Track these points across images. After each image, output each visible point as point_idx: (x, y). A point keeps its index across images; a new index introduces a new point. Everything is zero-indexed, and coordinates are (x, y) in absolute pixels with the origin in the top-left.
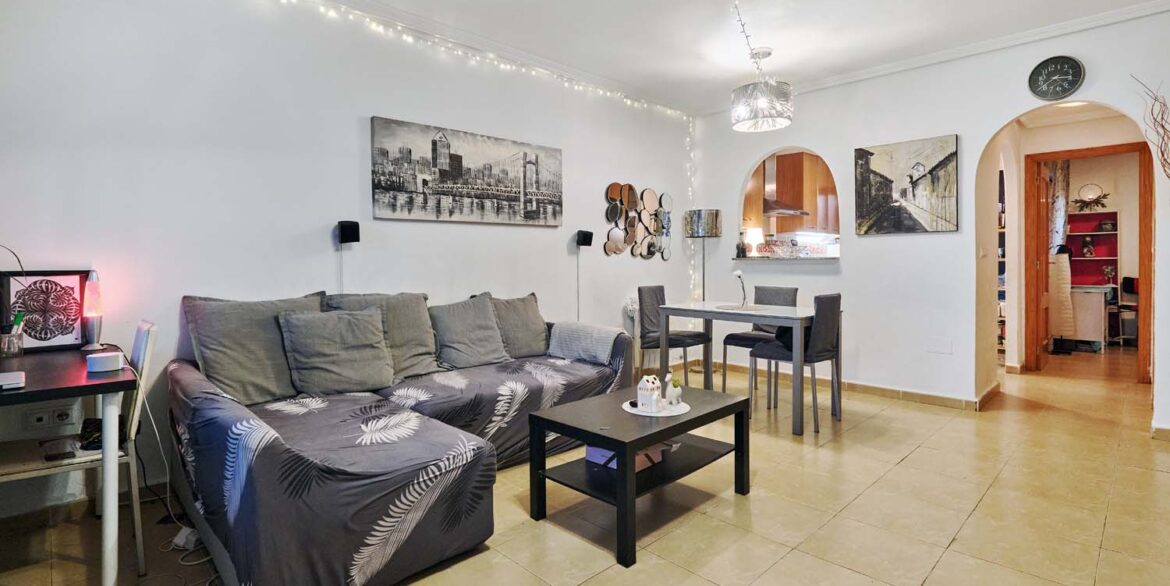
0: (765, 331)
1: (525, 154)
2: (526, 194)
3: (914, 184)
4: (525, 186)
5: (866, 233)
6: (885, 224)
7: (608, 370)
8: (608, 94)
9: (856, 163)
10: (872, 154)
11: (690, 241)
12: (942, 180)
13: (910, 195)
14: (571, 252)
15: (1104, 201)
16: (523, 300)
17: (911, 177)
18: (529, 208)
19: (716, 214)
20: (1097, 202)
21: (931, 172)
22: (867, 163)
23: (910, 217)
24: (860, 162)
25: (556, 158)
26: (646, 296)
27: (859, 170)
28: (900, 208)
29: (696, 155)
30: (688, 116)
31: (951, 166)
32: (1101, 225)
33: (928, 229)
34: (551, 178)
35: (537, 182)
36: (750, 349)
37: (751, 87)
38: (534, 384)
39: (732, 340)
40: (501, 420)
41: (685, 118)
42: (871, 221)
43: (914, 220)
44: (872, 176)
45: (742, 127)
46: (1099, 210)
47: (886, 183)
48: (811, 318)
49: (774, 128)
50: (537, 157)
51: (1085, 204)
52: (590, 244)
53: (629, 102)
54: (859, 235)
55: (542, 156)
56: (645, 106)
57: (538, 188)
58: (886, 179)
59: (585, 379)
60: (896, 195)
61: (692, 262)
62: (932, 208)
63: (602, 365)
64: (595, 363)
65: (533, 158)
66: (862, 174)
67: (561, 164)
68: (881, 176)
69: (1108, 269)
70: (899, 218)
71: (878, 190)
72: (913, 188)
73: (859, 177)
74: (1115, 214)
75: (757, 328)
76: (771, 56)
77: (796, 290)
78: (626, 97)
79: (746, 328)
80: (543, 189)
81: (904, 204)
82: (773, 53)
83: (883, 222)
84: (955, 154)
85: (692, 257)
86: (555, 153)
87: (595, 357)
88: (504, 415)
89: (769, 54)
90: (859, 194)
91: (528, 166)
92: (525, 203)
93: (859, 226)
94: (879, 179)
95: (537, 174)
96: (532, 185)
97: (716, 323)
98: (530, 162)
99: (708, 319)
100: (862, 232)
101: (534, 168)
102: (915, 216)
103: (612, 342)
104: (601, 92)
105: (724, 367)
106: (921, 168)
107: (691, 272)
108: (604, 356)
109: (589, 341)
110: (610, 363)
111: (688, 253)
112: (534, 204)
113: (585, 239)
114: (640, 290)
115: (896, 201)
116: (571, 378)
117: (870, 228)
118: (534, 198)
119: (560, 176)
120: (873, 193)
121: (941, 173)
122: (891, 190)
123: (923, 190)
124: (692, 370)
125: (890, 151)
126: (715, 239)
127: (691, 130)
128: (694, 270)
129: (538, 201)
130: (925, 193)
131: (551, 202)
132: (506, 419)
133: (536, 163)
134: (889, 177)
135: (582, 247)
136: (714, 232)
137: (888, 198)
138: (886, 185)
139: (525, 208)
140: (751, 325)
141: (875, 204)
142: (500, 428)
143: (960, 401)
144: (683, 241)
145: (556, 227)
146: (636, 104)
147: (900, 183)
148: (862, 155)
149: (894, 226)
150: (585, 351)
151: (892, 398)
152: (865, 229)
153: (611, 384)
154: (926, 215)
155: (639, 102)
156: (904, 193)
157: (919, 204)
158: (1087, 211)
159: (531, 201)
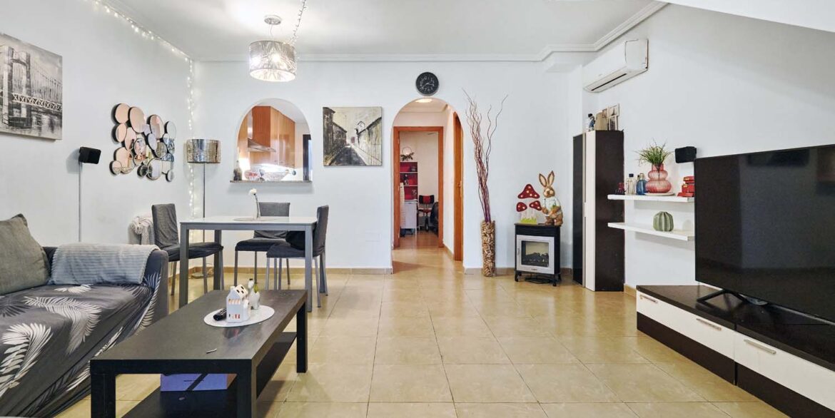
0: (264, 237)
1: (12, 50)
2: (11, 98)
3: (359, 134)
4: (10, 88)
5: (330, 164)
6: (341, 159)
7: (143, 289)
8: (116, 15)
9: (324, 117)
10: (334, 112)
11: (189, 166)
12: (374, 134)
13: (356, 142)
14: (70, 169)
15: (412, 156)
16: (7, 223)
17: (357, 130)
18: (16, 114)
19: (216, 145)
20: (409, 156)
21: (368, 128)
22: (331, 118)
23: (357, 156)
24: (326, 116)
25: (55, 65)
26: (159, 213)
27: (326, 122)
28: (350, 150)
29: (196, 93)
30: (189, 59)
31: (379, 125)
32: (411, 168)
33: (366, 163)
34: (45, 84)
35: (28, 86)
36: (266, 253)
37: (269, 43)
38: (57, 322)
39: (242, 246)
40: (12, 379)
41: (186, 59)
42: (334, 157)
43: (359, 158)
44: (334, 127)
45: (258, 75)
46: (410, 161)
47: (343, 132)
48: (315, 224)
49: (279, 81)
50: (28, 57)
51: (405, 157)
52: (96, 162)
53: (137, 30)
54: (325, 166)
55: (35, 58)
56: (152, 38)
57: (30, 93)
58: (342, 129)
59: (122, 303)
60: (348, 141)
61: (191, 184)
62: (369, 151)
63: (136, 284)
64: (126, 284)
65: (23, 58)
66: (327, 125)
67: (60, 71)
68: (340, 127)
69: (414, 191)
70: (350, 155)
71: (338, 136)
72: (359, 137)
73: (326, 127)
74: (416, 163)
75: (257, 234)
76: (281, 25)
77: (289, 204)
78: (134, 24)
79: (248, 235)
80: (36, 96)
81: (353, 147)
82: (282, 22)
83: (341, 157)
84: (381, 118)
85: (191, 179)
86: (56, 59)
87: (124, 278)
88: (15, 372)
89: (279, 22)
90: (326, 138)
91: (15, 65)
92: (11, 107)
93: (326, 159)
94: (338, 129)
95: (29, 77)
96: (20, 88)
97: (224, 233)
98: (18, 61)
99: (218, 229)
100: (328, 164)
101: (23, 69)
102: (360, 156)
103: (145, 260)
104: (108, 11)
105: (236, 270)
106: (363, 125)
107: (190, 192)
108: (137, 274)
109: (114, 261)
110: (144, 281)
111: (188, 176)
112: (24, 111)
113: (90, 156)
114: (154, 208)
115: (349, 145)
116: (105, 305)
117: (332, 162)
118: (23, 104)
119: (59, 84)
120: (335, 138)
121: (374, 129)
122: (345, 137)
123: (364, 139)
124: (193, 277)
125: (345, 111)
126: (214, 165)
127: (191, 71)
128: (193, 191)
129: (29, 109)
130: (364, 141)
131: (47, 112)
132: (18, 376)
133: (27, 64)
134: (345, 129)
135: (85, 165)
136: (214, 159)
137: (344, 142)
138: (343, 133)
139: (10, 113)
140: (253, 232)
141: (336, 145)
142: (9, 390)
143: (383, 269)
144: (184, 165)
145: (53, 140)
146: (144, 34)
147: (351, 134)
148: (328, 112)
149: (347, 161)
150: (108, 273)
151: (345, 274)
152: (329, 162)
153: (148, 302)
154: (365, 155)
155: (147, 32)
156: (353, 140)
157: (361, 148)
158: (405, 161)
159: (19, 107)
